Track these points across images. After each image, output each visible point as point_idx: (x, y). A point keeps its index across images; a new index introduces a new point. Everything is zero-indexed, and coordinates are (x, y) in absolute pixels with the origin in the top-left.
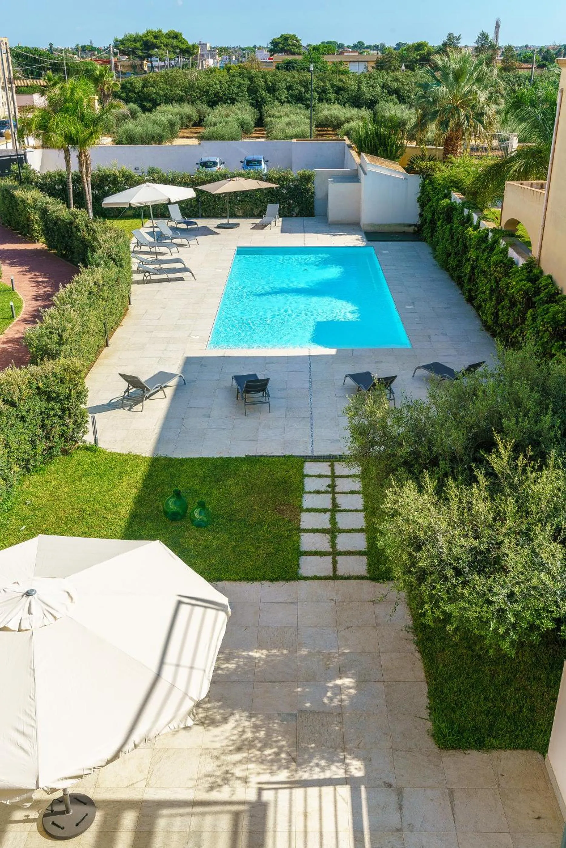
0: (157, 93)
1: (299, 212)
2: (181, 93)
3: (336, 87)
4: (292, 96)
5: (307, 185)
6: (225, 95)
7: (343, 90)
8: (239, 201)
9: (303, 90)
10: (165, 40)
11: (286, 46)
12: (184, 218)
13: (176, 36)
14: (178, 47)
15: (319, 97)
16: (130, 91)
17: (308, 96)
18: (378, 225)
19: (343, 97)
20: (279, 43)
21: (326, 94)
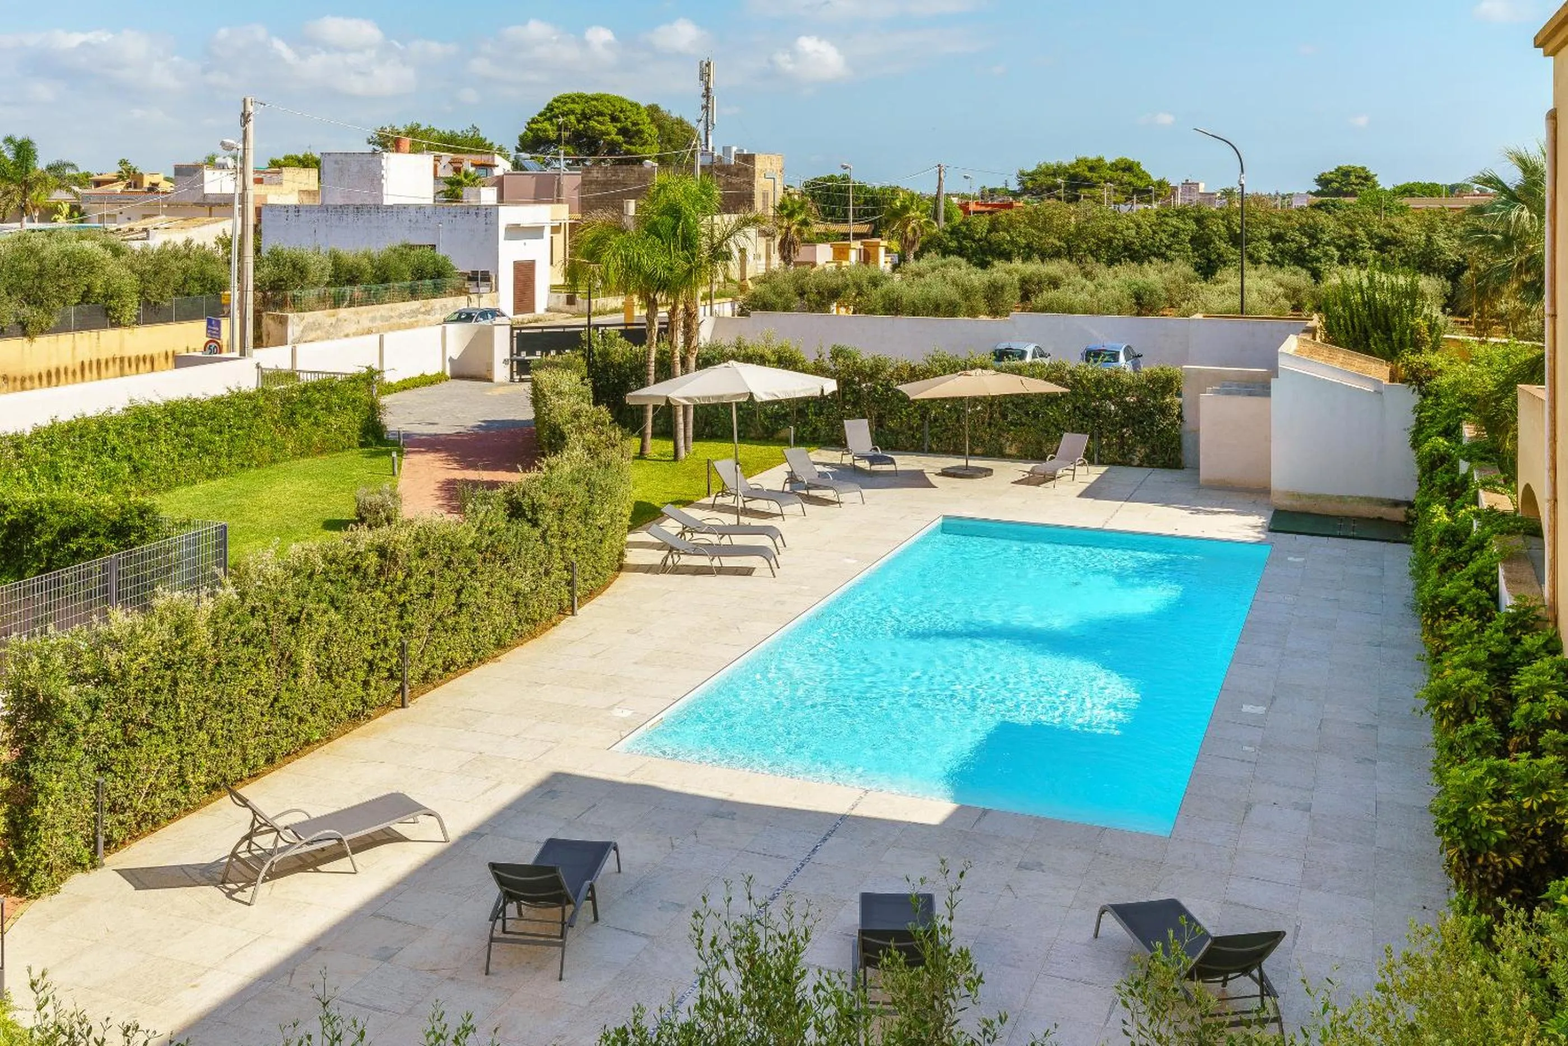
0: (1012, 242)
1: (1147, 456)
2: (1058, 244)
3: (1379, 237)
4: (1282, 252)
5: (1164, 399)
6: (1144, 247)
7: (1394, 244)
8: (1011, 423)
9: (1306, 241)
10: (1108, 174)
11: (1345, 186)
12: (876, 449)
13: (1129, 168)
14: (1130, 184)
15: (1342, 255)
16: (965, 237)
17: (1314, 252)
18: (1310, 497)
19: (1393, 257)
20: (1331, 181)
21: (1356, 250)
